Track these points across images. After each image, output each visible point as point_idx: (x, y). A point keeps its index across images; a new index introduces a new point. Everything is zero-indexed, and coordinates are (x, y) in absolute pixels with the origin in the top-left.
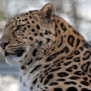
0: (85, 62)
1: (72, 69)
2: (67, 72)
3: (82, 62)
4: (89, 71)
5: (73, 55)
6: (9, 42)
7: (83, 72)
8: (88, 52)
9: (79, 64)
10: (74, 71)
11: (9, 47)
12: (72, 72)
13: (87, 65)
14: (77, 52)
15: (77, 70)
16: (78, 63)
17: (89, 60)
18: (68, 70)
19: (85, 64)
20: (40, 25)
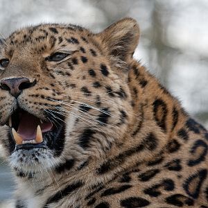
0: (195, 170)
1: (161, 190)
2: (147, 197)
3: (187, 171)
4: (203, 195)
5: (165, 155)
6: (35, 82)
7: (190, 199)
8: (199, 143)
9: (179, 177)
10: (166, 194)
11: (33, 96)
12: (160, 198)
13: (198, 179)
14: (173, 145)
15: (173, 193)
16: (176, 173)
17: (203, 165)
18: (148, 191)
19: (194, 177)
20: (108, 67)
